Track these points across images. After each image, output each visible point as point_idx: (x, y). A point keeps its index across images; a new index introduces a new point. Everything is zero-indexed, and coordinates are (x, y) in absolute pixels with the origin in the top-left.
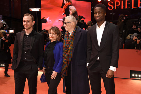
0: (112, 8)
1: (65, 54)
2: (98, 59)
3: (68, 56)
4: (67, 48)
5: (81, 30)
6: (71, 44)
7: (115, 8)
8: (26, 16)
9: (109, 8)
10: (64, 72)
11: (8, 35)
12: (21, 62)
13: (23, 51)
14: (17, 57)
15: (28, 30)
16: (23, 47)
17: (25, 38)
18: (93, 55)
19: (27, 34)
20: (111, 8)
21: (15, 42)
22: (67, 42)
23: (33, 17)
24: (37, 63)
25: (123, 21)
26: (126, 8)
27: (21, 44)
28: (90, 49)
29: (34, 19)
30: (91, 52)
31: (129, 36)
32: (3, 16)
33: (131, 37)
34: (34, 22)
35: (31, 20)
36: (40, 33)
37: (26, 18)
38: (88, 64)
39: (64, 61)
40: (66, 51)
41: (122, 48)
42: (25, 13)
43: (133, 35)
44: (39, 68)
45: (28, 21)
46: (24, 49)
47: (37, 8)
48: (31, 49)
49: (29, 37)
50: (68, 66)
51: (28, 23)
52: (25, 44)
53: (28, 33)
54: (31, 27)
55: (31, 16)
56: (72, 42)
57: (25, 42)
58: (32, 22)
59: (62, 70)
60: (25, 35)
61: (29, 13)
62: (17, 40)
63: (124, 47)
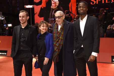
0: (95, 3)
1: (56, 43)
2: (82, 46)
3: (60, 44)
4: (58, 38)
5: (69, 23)
6: (62, 34)
7: (97, 3)
8: (21, 12)
9: (91, 3)
10: (56, 58)
11: (7, 28)
12: (18, 51)
13: (20, 42)
14: (15, 47)
15: (24, 24)
16: (20, 38)
17: (21, 31)
18: (78, 44)
19: (23, 28)
20: (93, 2)
21: (13, 34)
22: (57, 33)
23: (27, 13)
24: (32, 52)
25: (104, 13)
26: (107, 2)
27: (18, 36)
28: (76, 38)
29: (28, 15)
30: (77, 41)
31: (109, 26)
32: (2, 13)
33: (111, 28)
34: (28, 17)
35: (26, 16)
36: (33, 27)
37: (21, 14)
38: (74, 51)
39: (55, 49)
40: (57, 40)
41: (103, 37)
42: (21, 10)
43: (113, 25)
44: (33, 56)
45: (23, 17)
46: (21, 40)
47: (30, 5)
48: (26, 40)
49: (25, 30)
50: (59, 53)
51: (23, 18)
52: (21, 36)
53: (23, 26)
54: (26, 22)
55: (26, 12)
56: (63, 33)
57: (21, 34)
58: (27, 17)
59: (54, 57)
60: (21, 28)
61: (24, 10)
62: (15, 33)
63: (105, 36)
